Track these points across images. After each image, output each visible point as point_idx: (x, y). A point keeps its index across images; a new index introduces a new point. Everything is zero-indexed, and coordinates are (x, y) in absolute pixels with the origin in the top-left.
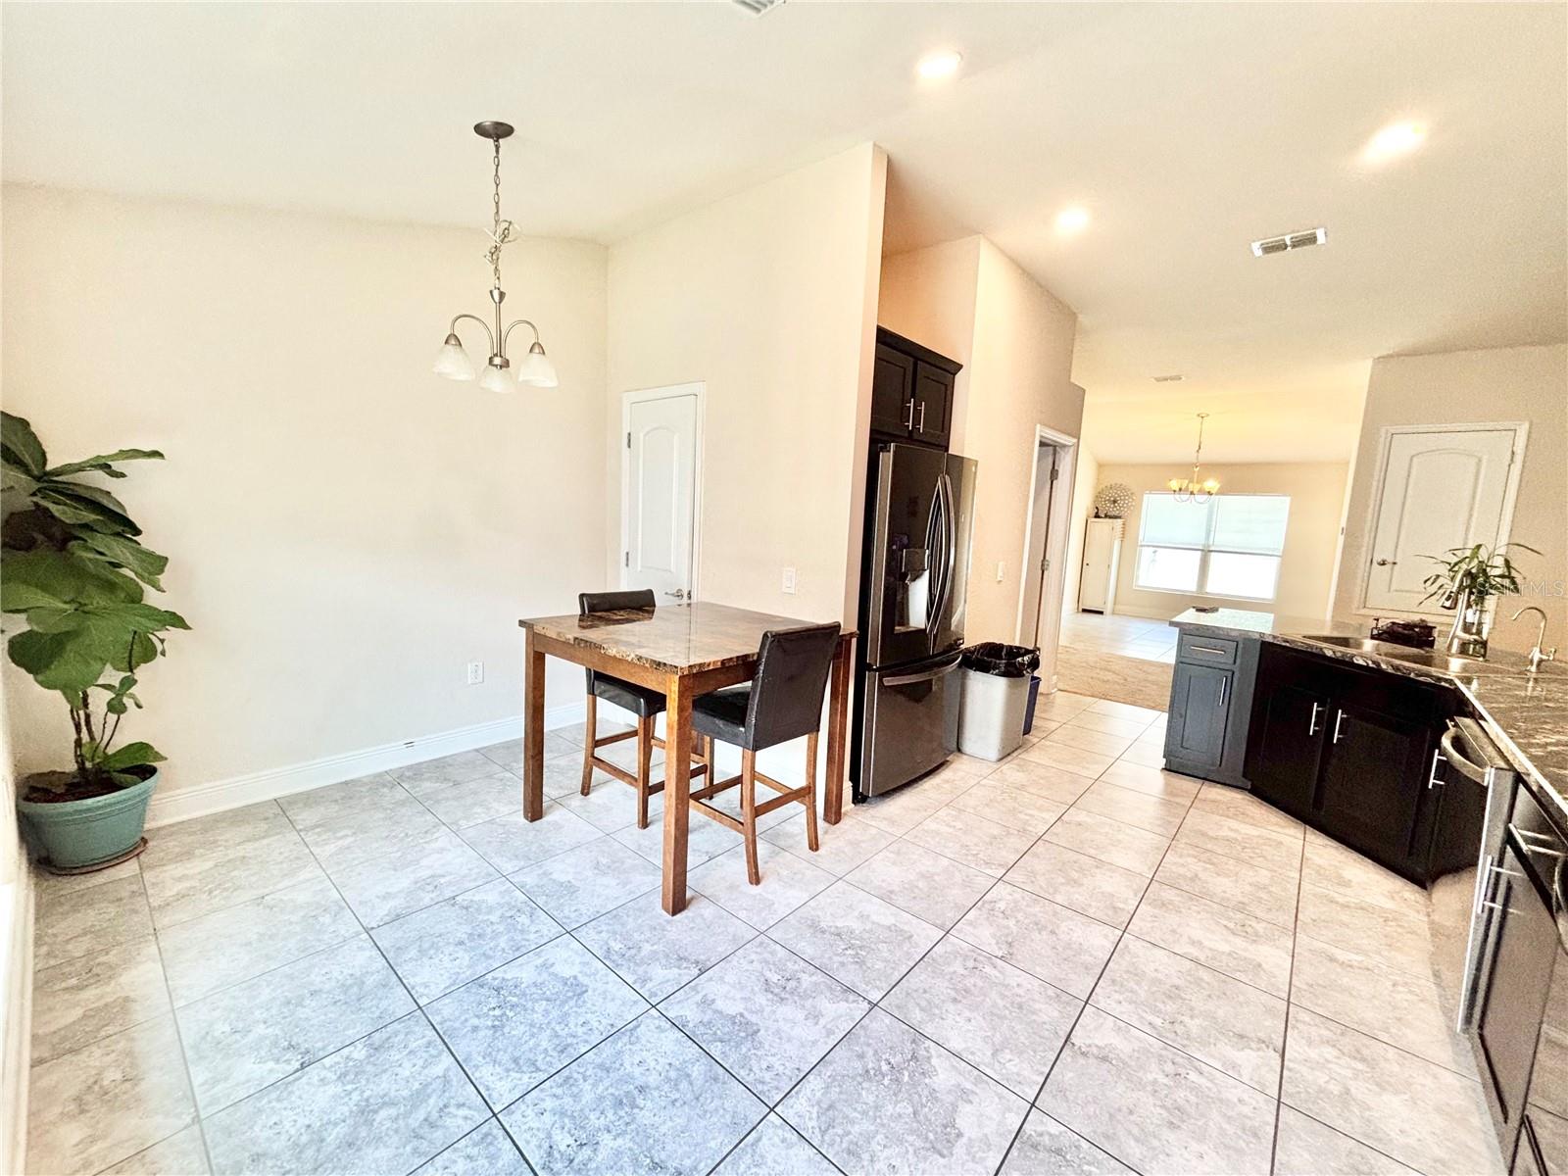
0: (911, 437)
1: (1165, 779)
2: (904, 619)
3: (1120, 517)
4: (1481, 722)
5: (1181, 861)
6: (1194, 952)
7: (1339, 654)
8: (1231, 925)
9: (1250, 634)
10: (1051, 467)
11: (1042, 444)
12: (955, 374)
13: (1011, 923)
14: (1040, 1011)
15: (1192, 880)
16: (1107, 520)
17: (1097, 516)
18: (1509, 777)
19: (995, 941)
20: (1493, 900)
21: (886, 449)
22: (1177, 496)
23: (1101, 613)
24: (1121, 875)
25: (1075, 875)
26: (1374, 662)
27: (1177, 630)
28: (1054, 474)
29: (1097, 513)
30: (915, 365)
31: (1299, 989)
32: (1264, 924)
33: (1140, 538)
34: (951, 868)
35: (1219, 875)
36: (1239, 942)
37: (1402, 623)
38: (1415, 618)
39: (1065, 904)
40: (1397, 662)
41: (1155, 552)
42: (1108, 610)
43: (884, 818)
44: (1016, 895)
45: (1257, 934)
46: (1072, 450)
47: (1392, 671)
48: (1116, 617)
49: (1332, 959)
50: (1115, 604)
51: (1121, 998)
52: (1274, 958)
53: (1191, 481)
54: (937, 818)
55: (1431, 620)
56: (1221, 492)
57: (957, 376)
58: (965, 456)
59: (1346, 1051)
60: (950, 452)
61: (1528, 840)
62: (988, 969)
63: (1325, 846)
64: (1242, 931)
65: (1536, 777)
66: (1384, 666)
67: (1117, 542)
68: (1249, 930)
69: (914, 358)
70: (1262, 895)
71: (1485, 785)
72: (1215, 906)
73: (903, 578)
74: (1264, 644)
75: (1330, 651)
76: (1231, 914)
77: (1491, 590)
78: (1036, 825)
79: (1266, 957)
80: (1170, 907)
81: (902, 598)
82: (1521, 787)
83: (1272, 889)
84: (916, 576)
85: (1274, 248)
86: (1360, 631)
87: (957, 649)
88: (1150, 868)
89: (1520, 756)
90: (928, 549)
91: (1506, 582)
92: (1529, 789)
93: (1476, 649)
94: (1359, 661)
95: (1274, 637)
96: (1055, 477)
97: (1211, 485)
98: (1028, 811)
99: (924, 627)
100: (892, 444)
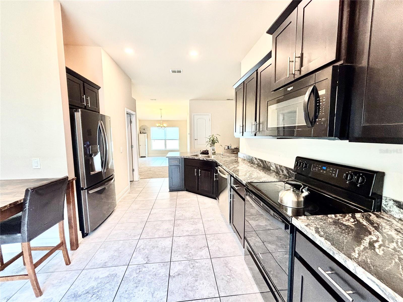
0: (85, 108)
1: (170, 194)
2: (93, 170)
3: (146, 133)
4: (222, 167)
5: (179, 212)
6: (188, 233)
7: (198, 158)
8: (192, 223)
9: (182, 157)
10: (130, 120)
11: (127, 114)
12: (98, 90)
13: (146, 250)
14: (161, 272)
15: (182, 216)
16: (143, 134)
17: (141, 133)
18: (230, 176)
19: (143, 259)
20: (231, 199)
21: (77, 111)
22: (158, 127)
23: (145, 157)
24: (168, 222)
25: (158, 228)
26: (203, 159)
27: (168, 158)
28: (131, 122)
29: (140, 132)
30: (84, 84)
31: (206, 230)
32: (197, 220)
33: (151, 138)
34: (124, 243)
35: (186, 212)
36: (194, 226)
38: (205, 149)
39: (158, 237)
40: (206, 158)
41: (154, 141)
42: (147, 156)
43: (96, 238)
44: (146, 241)
45: (196, 222)
46: (135, 116)
47: (206, 160)
48: (149, 157)
49: (208, 221)
50: (148, 154)
51: (177, 255)
52: (200, 226)
53: (161, 124)
54: (115, 229)
55: (208, 149)
56: (167, 127)
57: (99, 90)
58: (105, 115)
59: (216, 239)
60: (100, 113)
61: (237, 187)
62: (144, 269)
63: (201, 197)
65: (235, 175)
66: (205, 159)
67: (146, 139)
68: (195, 222)
69: (83, 81)
70: (195, 213)
71: (227, 178)
72: (188, 220)
73: (91, 155)
74: (185, 158)
75: (196, 158)
76: (191, 220)
77: (215, 143)
78: (145, 218)
79: (199, 227)
80: (180, 225)
81: (92, 162)
82: (232, 177)
83: (195, 211)
84: (96, 154)
85: (174, 72)
86: (199, 153)
87: (113, 175)
88: (173, 217)
89: (231, 172)
90: (98, 145)
91: (217, 141)
92: (233, 177)
93: (214, 153)
94: (201, 159)
95: (186, 157)
96: (131, 123)
97: (165, 125)
98: (141, 215)
99: (101, 171)
100: (80, 110)
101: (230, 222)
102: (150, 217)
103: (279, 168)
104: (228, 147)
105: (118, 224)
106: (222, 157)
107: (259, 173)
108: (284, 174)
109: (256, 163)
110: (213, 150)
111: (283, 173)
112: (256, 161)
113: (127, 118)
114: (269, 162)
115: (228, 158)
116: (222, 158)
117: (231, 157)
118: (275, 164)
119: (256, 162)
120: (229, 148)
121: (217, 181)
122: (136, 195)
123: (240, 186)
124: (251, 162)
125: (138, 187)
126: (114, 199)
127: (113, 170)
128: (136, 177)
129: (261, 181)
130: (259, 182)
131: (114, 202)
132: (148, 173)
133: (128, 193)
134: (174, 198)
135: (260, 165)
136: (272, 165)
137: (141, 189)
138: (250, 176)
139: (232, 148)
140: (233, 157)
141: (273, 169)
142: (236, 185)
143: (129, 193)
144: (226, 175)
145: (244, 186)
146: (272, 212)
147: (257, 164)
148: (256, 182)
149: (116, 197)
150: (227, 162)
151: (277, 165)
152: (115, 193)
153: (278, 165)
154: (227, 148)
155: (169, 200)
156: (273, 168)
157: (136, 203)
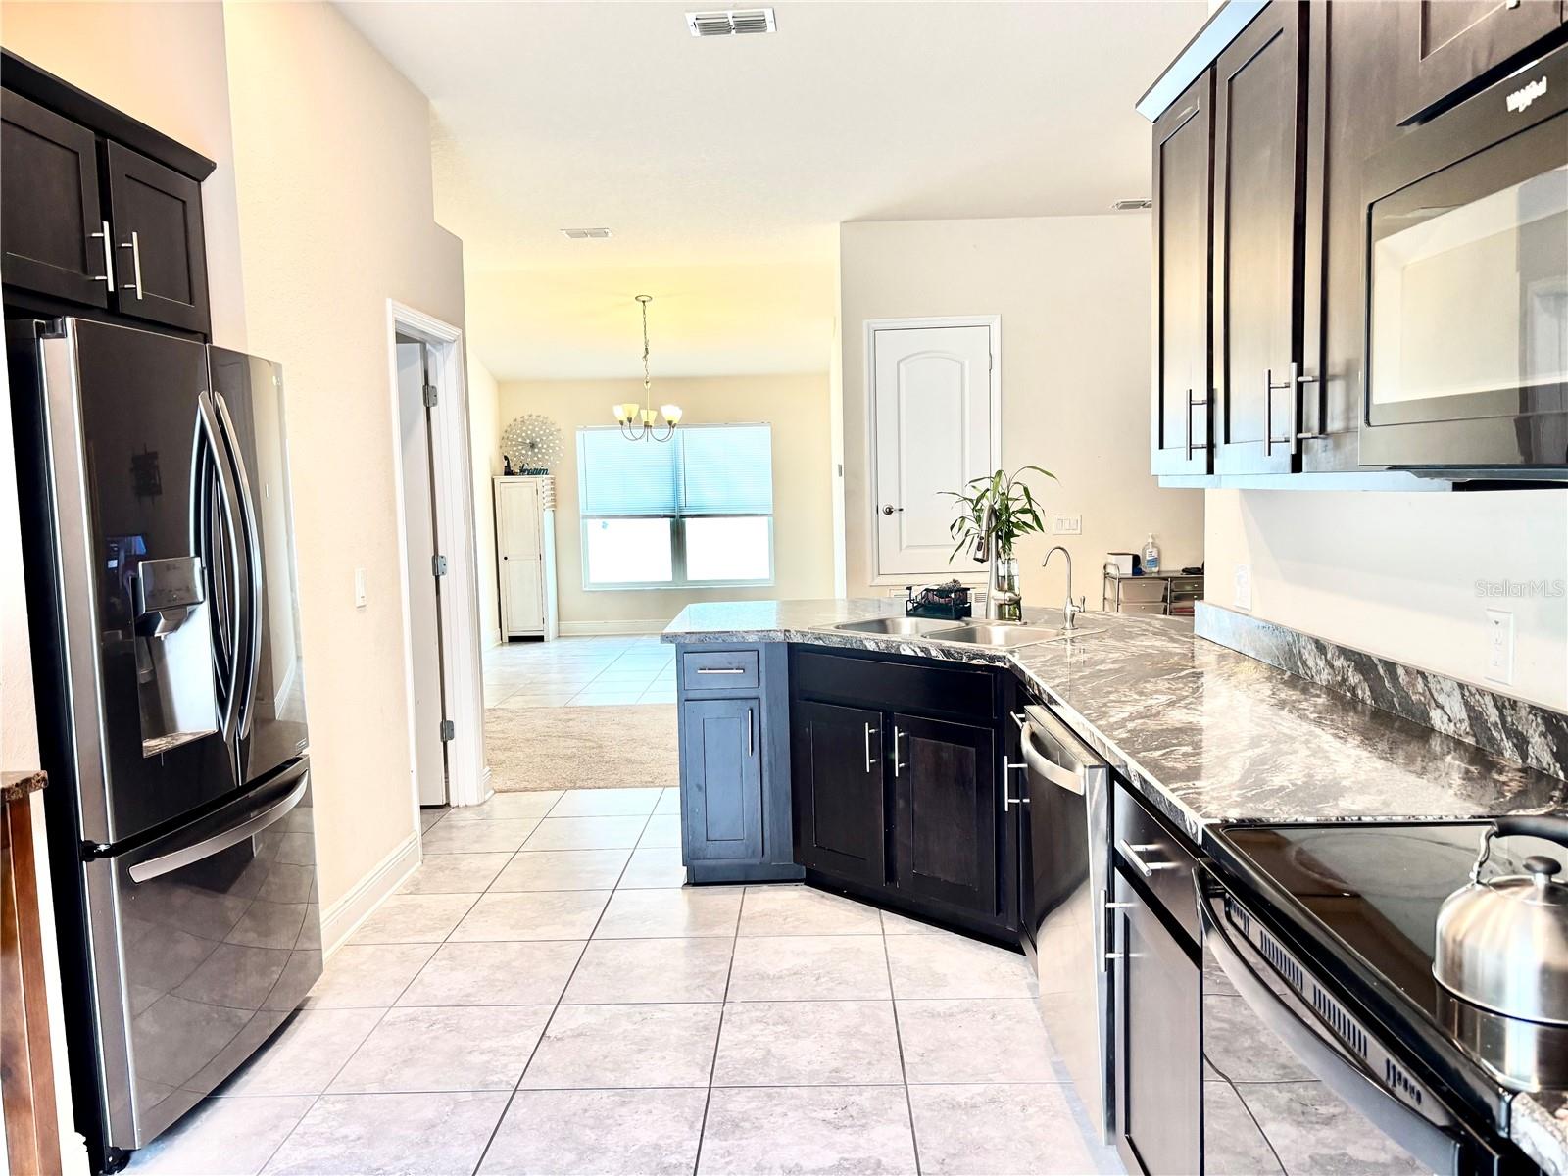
0: (114, 306)
1: (690, 900)
3: (544, 472)
4: (1053, 707)
5: (743, 1036)
7: (883, 646)
8: (830, 1115)
9: (772, 634)
10: (422, 383)
11: (401, 338)
12: (199, 182)
15: (765, 1061)
16: (526, 478)
17: (508, 472)
18: (1102, 774)
20: (1110, 948)
21: (52, 330)
22: (626, 430)
23: (540, 639)
24: (663, 1101)
26: (923, 650)
27: (673, 646)
28: (429, 395)
29: (507, 467)
30: (101, 150)
32: (869, 1093)
33: (582, 505)
35: (797, 1037)
36: (844, 1137)
37: (936, 588)
38: (944, 581)
40: (947, 643)
41: (604, 526)
42: (549, 633)
45: (864, 1114)
46: (454, 351)
48: (564, 642)
50: (559, 621)
53: (643, 406)
54: (303, 1134)
55: (965, 581)
56: (686, 423)
57: (206, 186)
58: (249, 353)
60: (215, 343)
61: (1148, 857)
64: (846, 1118)
66: (934, 653)
67: (548, 515)
68: (853, 1110)
69: (98, 132)
70: (856, 1044)
71: (1082, 793)
72: (804, 1092)
73: (146, 626)
74: (792, 648)
75: (872, 642)
76: (826, 1096)
77: (1016, 531)
78: (505, 1066)
79: (883, 1145)
80: (747, 1125)
81: (153, 673)
82: (1117, 785)
83: (865, 1029)
84: (179, 616)
85: (713, 27)
86: (896, 612)
87: (299, 759)
88: (702, 1070)
89: (1110, 743)
90: (198, 553)
91: (1028, 518)
92: (1127, 785)
93: (1012, 610)
94: (907, 651)
95: (803, 634)
96: (432, 398)
97: (672, 412)
98: (486, 1044)
99: (215, 729)
100: (68, 320)
101: (1111, 1123)
102: (544, 1057)
103: (1493, 715)
104: (1136, 559)
105: (327, 1102)
106: (1069, 634)
107: (1327, 757)
108: (1532, 762)
109: (1324, 678)
110: (1005, 583)
111: (1524, 756)
112: (1322, 663)
113: (400, 367)
114: (1418, 672)
115: (1112, 642)
116: (1072, 640)
117: (1143, 633)
118: (1461, 686)
119: (1319, 672)
120: (1143, 566)
121: (1023, 814)
122: (458, 903)
123: (1169, 854)
124: (1283, 672)
125: (477, 847)
126: (307, 928)
127: (300, 731)
128: (468, 783)
129: (1331, 813)
130: (1311, 820)
131: (307, 945)
132: (551, 751)
133: (412, 889)
134: (719, 931)
135: (1355, 694)
136: (1441, 699)
137: (497, 862)
138: (1254, 780)
139: (1164, 568)
140: (1153, 637)
141: (1451, 729)
142: (1141, 848)
143: (416, 888)
144: (1080, 770)
145: (1197, 850)
146: (1378, 1054)
147: (1330, 690)
148: (1290, 821)
149: (323, 916)
150: (1099, 675)
151: (1481, 692)
152: (313, 885)
153: (1488, 699)
154: (1127, 569)
155: (682, 943)
156: (1448, 717)
157: (452, 958)
